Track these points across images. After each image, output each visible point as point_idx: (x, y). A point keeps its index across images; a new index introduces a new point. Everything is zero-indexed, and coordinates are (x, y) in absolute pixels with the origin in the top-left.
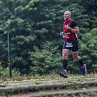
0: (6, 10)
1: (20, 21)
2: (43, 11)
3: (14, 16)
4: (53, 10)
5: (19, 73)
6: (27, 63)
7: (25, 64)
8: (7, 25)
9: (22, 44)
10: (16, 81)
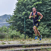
0: (23, 7)
1: (29, 12)
2: (40, 8)
3: (26, 10)
4: (44, 8)
5: (28, 37)
6: (32, 32)
7: (31, 33)
8: (23, 14)
9: (30, 23)
10: (29, 41)
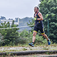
1: (53, 14)
8: (46, 17)
9: (54, 27)
